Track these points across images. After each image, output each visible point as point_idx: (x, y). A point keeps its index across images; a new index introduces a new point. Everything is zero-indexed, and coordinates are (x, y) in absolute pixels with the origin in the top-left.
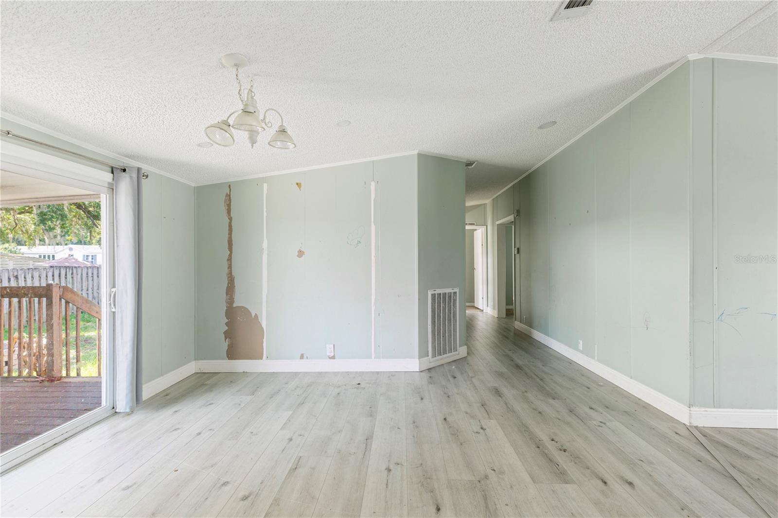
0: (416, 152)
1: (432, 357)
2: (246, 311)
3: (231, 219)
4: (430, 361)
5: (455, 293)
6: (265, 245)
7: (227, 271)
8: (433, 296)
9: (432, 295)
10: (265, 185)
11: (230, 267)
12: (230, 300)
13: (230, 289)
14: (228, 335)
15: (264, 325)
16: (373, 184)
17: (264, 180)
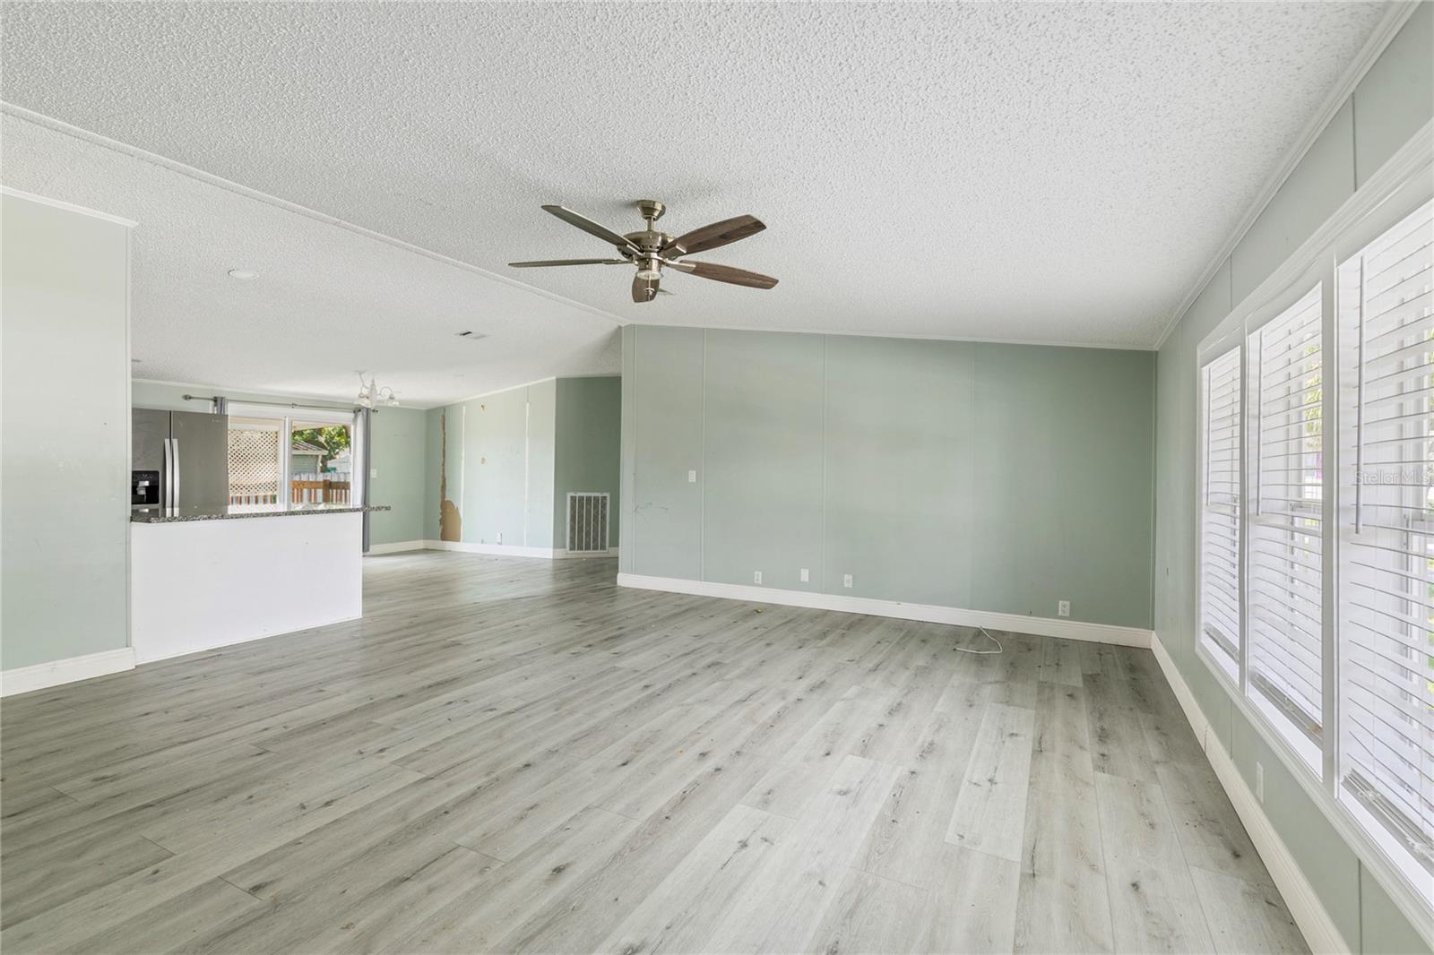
0: (554, 378)
1: (571, 549)
2: (450, 503)
3: (444, 434)
4: (566, 552)
5: (605, 497)
6: (463, 454)
7: (441, 473)
8: (573, 499)
9: (572, 497)
10: (464, 408)
11: (444, 471)
12: (443, 496)
13: (444, 488)
14: (443, 522)
15: (461, 515)
16: (528, 405)
17: (464, 403)
